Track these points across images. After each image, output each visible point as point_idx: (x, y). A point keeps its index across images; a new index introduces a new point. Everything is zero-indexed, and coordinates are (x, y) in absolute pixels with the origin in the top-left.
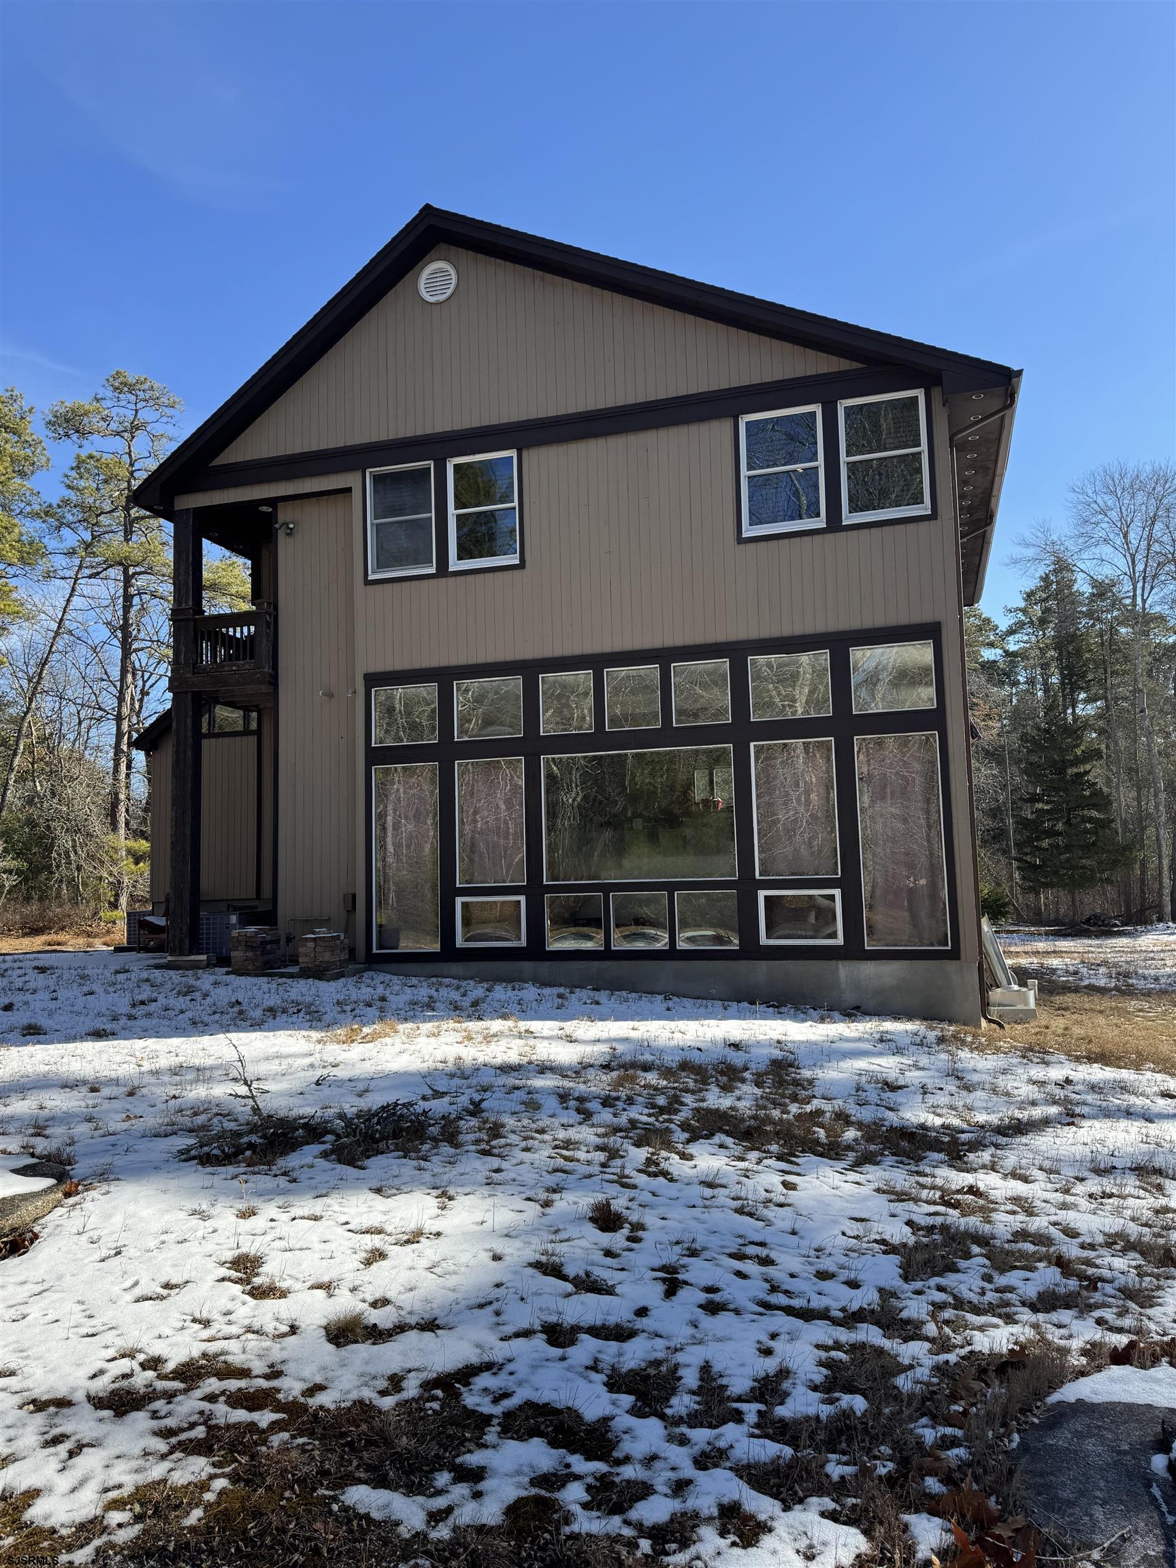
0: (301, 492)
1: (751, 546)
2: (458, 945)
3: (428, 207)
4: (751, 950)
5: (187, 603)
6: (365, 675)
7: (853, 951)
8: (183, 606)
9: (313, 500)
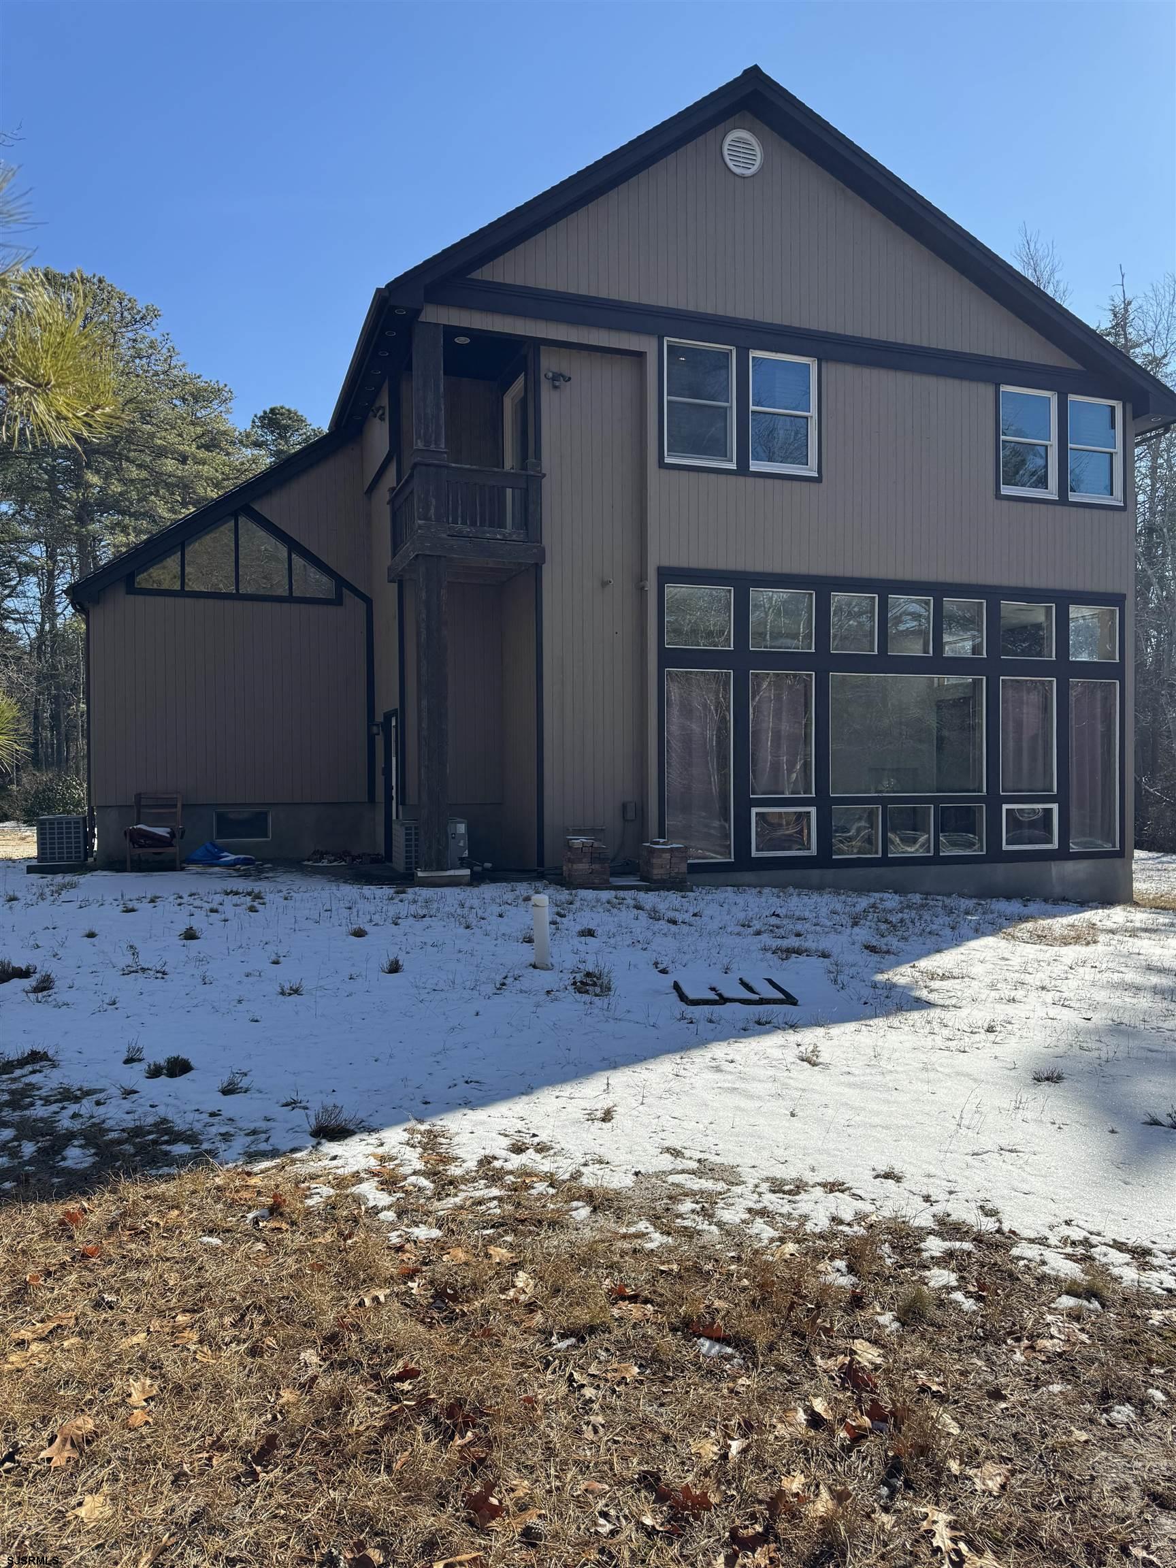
0: (586, 342)
1: (1005, 503)
2: (753, 855)
3: (756, 69)
4: (995, 855)
5: (437, 444)
6: (659, 568)
7: (1064, 854)
8: (433, 447)
9: (585, 353)
